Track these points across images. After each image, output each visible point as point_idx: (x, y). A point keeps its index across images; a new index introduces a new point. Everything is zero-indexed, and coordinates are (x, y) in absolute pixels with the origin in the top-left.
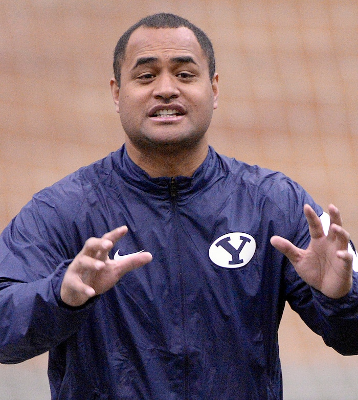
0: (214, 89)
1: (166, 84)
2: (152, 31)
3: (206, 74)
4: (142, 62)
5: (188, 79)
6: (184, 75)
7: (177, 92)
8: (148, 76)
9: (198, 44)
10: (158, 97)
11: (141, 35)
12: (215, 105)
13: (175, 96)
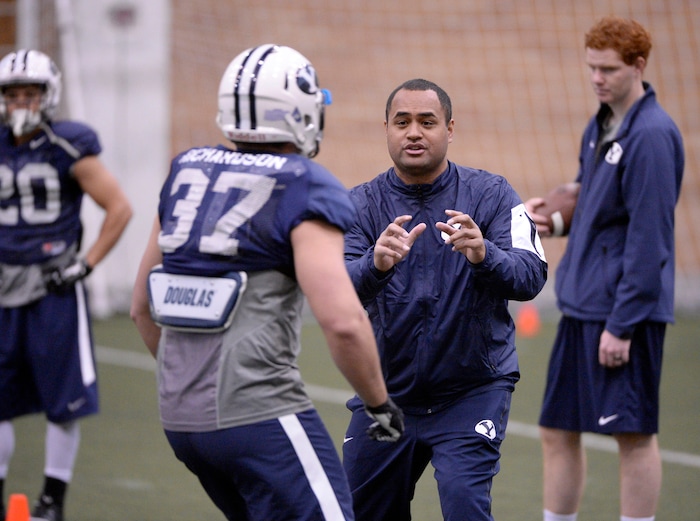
0: (450, 129)
1: (414, 130)
2: (409, 92)
3: (443, 122)
4: (400, 114)
5: (429, 126)
6: (427, 123)
7: (421, 135)
8: (403, 123)
9: (439, 102)
10: (409, 138)
11: (401, 94)
12: (450, 140)
13: (419, 138)
